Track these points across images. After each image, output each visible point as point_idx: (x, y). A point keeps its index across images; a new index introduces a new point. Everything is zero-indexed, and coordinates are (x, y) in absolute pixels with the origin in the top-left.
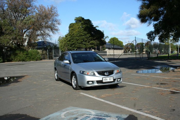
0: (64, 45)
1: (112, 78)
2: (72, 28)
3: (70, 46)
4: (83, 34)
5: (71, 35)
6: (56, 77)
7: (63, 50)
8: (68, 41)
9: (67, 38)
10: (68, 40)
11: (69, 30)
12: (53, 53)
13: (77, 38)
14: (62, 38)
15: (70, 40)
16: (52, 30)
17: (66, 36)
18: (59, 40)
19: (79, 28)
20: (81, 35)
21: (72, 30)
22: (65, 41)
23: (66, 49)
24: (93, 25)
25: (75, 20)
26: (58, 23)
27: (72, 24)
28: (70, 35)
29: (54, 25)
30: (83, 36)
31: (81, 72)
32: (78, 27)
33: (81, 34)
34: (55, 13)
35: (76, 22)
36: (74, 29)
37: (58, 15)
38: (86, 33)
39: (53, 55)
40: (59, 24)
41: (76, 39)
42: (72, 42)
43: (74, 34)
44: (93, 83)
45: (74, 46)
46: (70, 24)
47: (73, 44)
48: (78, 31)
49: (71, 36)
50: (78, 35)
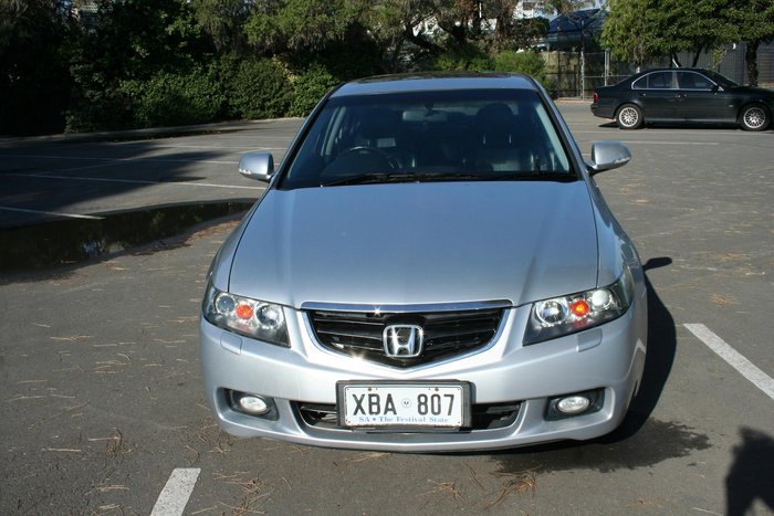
0: (628, 30)
1: (456, 391)
3: (654, 32)
8: (647, 7)
23: (640, 46)
44: (278, 415)
45: (673, 29)
47: (672, 21)
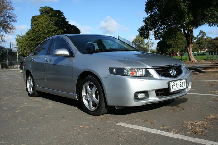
0: (26, 47)
1: (185, 81)
2: (37, 22)
3: (33, 47)
4: (52, 30)
5: (35, 31)
6: (29, 90)
7: (24, 53)
8: (31, 40)
9: (29, 36)
10: (30, 38)
11: (31, 25)
12: (8, 59)
13: (45, 35)
14: (22, 37)
15: (33, 39)
16: (4, 28)
17: (27, 34)
18: (17, 39)
19: (46, 22)
20: (50, 31)
21: (36, 24)
22: (27, 40)
23: (29, 51)
24: (66, 19)
25: (40, 10)
26: (12, 20)
27: (36, 16)
28: (33, 32)
29: (7, 22)
30: (53, 32)
31: (114, 70)
32: (45, 20)
33: (50, 29)
34: (8, 5)
35: (41, 14)
36: (39, 23)
37: (13, 8)
38: (57, 28)
39: (8, 62)
40: (14, 21)
41: (43, 37)
42: (37, 41)
43: (40, 30)
44: (148, 97)
46: (33, 17)
48: (45, 26)
49: (36, 33)
50: (46, 31)
